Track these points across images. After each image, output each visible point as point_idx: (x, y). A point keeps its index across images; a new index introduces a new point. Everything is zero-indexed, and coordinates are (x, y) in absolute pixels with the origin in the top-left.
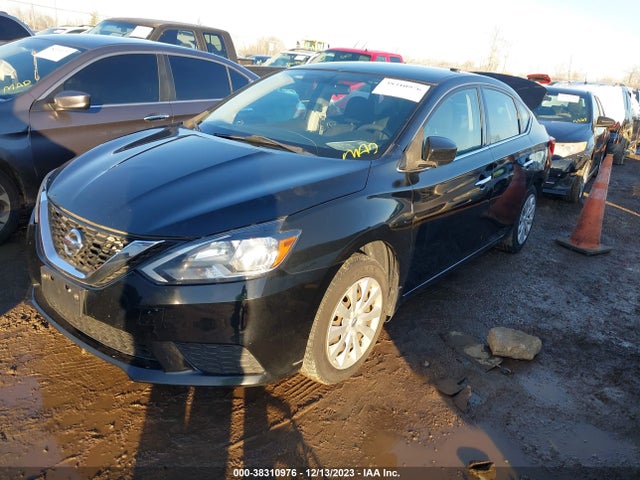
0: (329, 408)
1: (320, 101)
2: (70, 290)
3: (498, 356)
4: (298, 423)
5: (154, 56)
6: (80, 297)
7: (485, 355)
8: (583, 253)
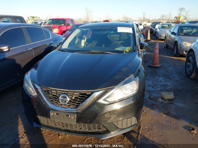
0: (145, 128)
1: (84, 36)
2: (69, 116)
3: (167, 100)
4: (142, 135)
5: (20, 28)
6: (74, 117)
7: (164, 101)
8: (157, 67)
